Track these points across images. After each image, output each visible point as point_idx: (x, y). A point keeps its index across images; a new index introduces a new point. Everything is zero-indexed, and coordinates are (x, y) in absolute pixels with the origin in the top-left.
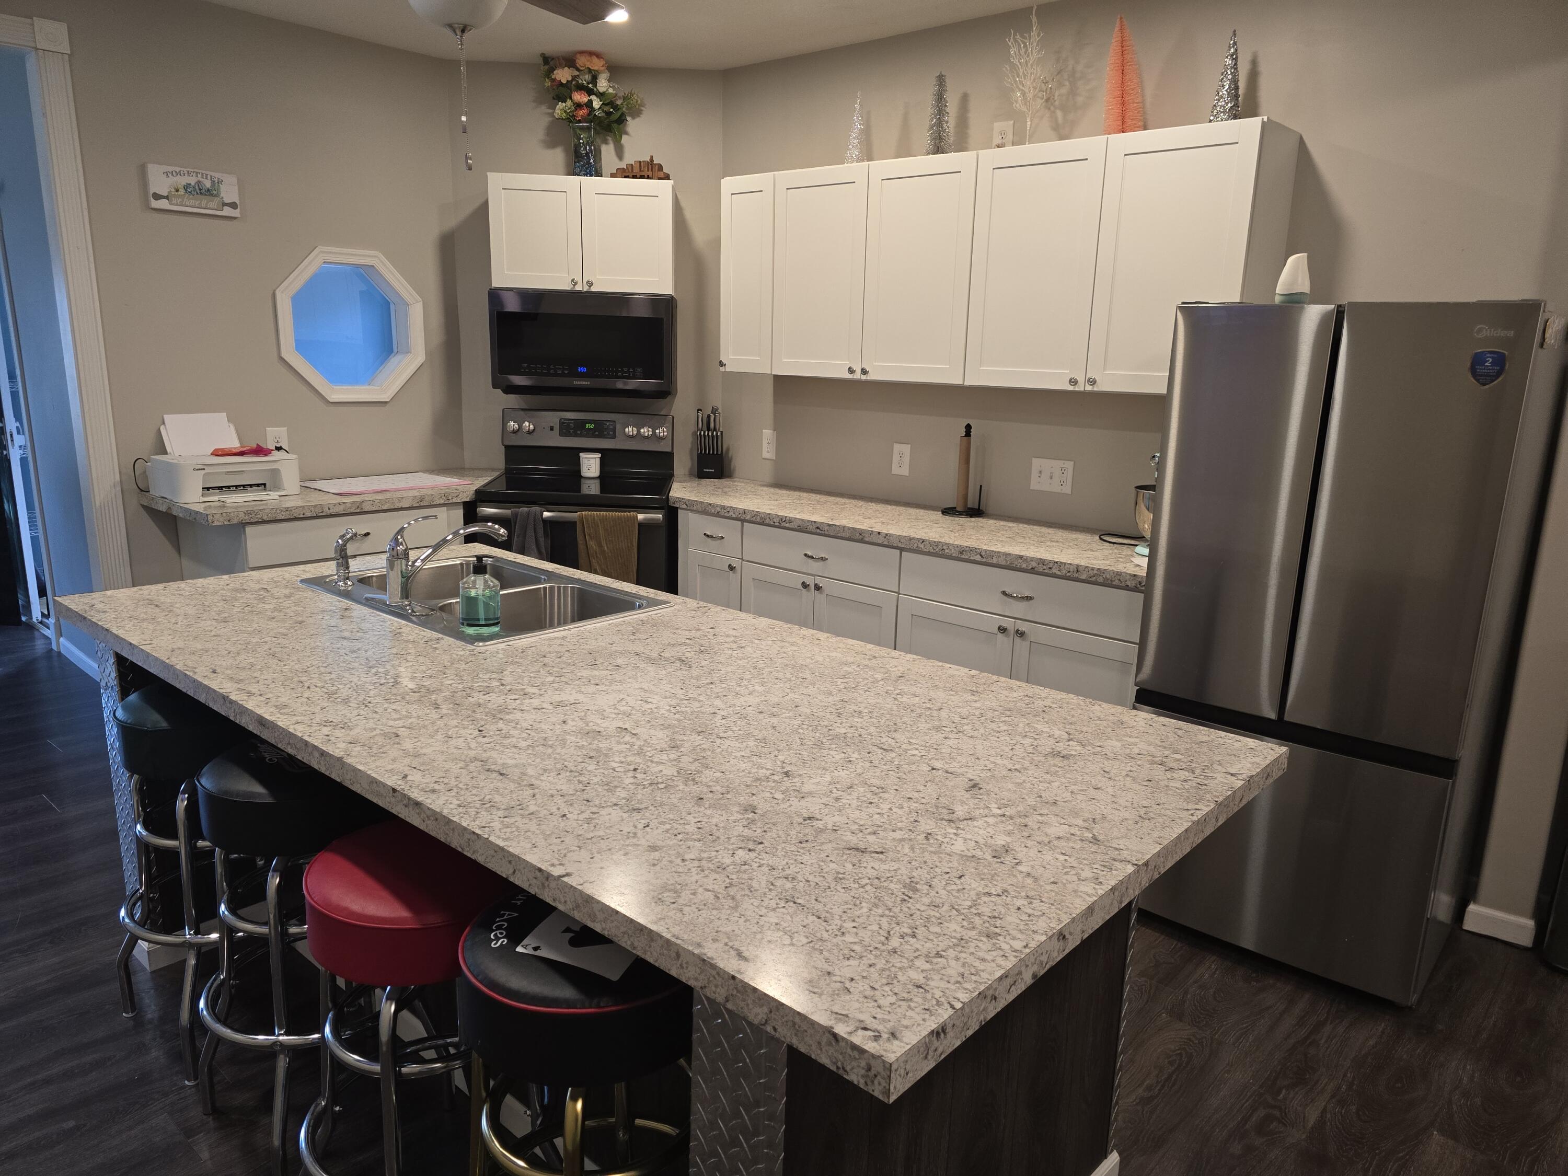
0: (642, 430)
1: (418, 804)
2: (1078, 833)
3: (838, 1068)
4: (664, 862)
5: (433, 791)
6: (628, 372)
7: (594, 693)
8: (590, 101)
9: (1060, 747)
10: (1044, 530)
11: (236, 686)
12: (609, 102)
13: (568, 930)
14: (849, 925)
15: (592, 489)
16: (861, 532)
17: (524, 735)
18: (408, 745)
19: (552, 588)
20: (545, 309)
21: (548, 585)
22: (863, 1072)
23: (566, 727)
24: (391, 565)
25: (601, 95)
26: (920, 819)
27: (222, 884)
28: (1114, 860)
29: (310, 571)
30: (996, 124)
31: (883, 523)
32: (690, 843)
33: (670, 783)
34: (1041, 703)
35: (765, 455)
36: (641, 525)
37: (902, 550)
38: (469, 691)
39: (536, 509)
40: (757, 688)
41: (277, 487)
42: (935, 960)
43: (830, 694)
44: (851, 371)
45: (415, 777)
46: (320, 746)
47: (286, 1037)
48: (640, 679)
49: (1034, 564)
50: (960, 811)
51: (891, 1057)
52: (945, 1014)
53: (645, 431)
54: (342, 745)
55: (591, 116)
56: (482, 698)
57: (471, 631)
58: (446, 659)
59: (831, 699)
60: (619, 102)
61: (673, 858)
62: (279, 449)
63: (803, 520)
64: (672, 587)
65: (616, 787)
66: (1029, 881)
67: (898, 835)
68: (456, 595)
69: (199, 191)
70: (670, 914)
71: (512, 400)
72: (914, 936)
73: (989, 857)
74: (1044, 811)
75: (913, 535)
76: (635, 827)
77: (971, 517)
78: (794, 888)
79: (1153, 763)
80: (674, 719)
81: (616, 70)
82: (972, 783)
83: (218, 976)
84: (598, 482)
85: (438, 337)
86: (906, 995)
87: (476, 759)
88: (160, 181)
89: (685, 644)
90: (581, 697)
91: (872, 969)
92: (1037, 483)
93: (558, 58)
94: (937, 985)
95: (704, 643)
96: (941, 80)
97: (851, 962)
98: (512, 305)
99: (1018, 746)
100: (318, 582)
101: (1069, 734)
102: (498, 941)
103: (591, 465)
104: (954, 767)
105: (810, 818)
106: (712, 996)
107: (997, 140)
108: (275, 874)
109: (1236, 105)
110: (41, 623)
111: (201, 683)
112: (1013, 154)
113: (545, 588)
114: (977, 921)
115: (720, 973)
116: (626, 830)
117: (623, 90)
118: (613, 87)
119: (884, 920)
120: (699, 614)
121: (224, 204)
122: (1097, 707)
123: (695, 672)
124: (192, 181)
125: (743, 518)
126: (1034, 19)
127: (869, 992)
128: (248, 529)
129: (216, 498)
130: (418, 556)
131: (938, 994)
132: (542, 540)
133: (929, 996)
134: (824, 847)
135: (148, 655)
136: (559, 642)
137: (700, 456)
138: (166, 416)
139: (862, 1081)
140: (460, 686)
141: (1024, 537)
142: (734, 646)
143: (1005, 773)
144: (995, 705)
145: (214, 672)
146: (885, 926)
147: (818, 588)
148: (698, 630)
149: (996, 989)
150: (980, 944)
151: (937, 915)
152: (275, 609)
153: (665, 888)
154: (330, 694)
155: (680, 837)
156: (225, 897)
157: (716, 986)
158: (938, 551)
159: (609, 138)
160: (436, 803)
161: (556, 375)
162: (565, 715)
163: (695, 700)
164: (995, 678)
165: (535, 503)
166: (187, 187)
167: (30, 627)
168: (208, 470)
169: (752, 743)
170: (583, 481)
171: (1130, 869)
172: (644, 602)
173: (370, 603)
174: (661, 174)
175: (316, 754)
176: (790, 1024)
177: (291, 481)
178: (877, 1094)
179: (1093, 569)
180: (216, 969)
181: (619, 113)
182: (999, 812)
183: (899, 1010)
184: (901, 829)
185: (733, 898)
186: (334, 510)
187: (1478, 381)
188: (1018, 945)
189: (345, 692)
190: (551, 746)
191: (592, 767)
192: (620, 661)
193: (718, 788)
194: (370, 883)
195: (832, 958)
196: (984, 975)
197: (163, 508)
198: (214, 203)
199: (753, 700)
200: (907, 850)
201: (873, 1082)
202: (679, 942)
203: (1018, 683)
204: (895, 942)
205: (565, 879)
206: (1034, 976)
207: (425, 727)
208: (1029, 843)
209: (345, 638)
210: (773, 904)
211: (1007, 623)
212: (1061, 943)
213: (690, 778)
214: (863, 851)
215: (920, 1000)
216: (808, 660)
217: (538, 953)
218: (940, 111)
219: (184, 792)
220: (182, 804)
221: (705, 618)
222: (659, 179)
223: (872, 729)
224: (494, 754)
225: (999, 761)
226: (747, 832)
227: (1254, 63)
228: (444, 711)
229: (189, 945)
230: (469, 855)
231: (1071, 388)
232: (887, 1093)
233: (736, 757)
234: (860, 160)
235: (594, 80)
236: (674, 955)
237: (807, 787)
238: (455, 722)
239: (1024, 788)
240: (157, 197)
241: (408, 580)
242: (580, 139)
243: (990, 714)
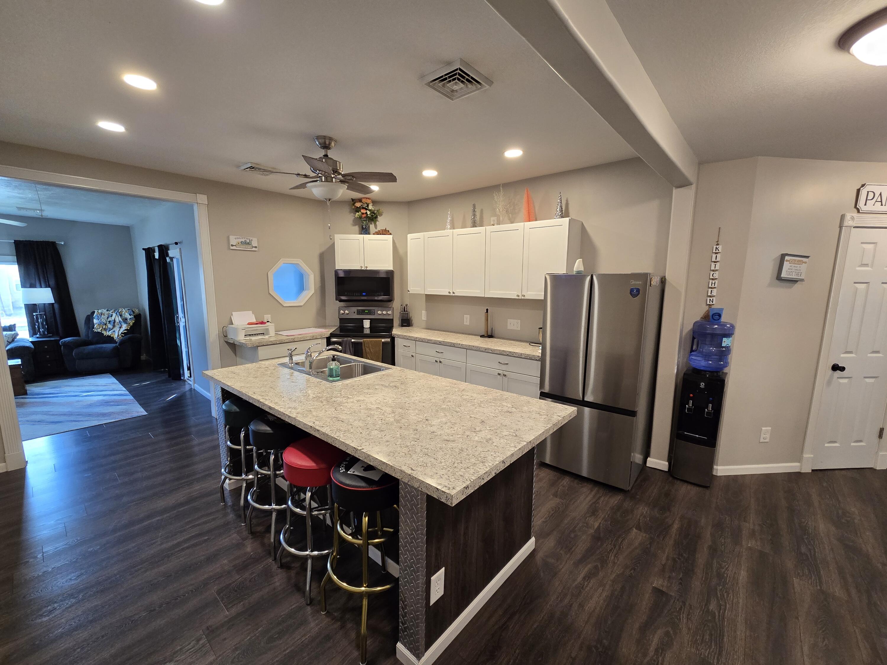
0: (383, 312)
1: (318, 430)
2: (512, 434)
3: (439, 498)
4: (390, 445)
5: (323, 427)
6: (379, 294)
7: (369, 397)
8: (367, 212)
9: (509, 410)
10: (512, 342)
11: (262, 397)
12: (372, 212)
13: (362, 467)
14: (443, 461)
15: (367, 331)
16: (454, 344)
17: (348, 410)
18: (314, 414)
19: (355, 365)
20: (352, 275)
21: (354, 364)
22: (445, 498)
23: (361, 408)
24: (306, 359)
25: (370, 210)
26: (466, 431)
27: (255, 459)
28: (521, 441)
29: (280, 361)
30: (491, 218)
31: (461, 341)
32: (398, 440)
33: (392, 423)
34: (505, 397)
35: (423, 319)
36: (383, 343)
37: (467, 349)
38: (331, 397)
39: (350, 339)
40: (419, 394)
41: (268, 334)
42: (467, 469)
43: (441, 396)
44: (449, 293)
45: (317, 423)
46: (288, 414)
47: (275, 506)
48: (383, 393)
49: (508, 353)
50: (478, 429)
51: (452, 494)
52: (468, 483)
53: (384, 312)
54: (295, 414)
55: (367, 217)
56: (335, 399)
57: (331, 379)
58: (324, 388)
59: (441, 397)
60: (375, 212)
61: (393, 444)
62: (268, 322)
63: (435, 340)
64: (393, 364)
65: (376, 424)
66: (496, 447)
67: (459, 436)
68: (327, 368)
69: (246, 243)
70: (392, 459)
71: (342, 304)
72: (461, 463)
73: (485, 442)
74: (503, 428)
75: (470, 345)
76: (382, 436)
77: (489, 338)
78: (428, 451)
79: (536, 413)
80: (394, 405)
81: (374, 202)
82: (482, 421)
83: (253, 489)
84: (369, 329)
85: (319, 284)
86: (458, 478)
87: (335, 417)
88: (233, 240)
89: (397, 381)
90: (365, 398)
91: (449, 472)
92: (510, 327)
93: (357, 200)
94: (467, 476)
95: (402, 381)
96: (474, 206)
97: (443, 470)
98: (342, 275)
99: (497, 410)
100: (283, 365)
101: (512, 406)
102: (342, 470)
103: (367, 324)
104: (477, 416)
105: (433, 432)
106: (404, 481)
107: (492, 223)
108: (273, 455)
109: (562, 213)
110: (188, 379)
111: (251, 397)
112: (497, 227)
113: (353, 365)
114: (480, 459)
115: (406, 474)
116: (379, 436)
117: (377, 209)
118: (374, 208)
119: (453, 459)
120: (401, 372)
121: (253, 247)
122: (522, 397)
123: (400, 390)
124: (243, 240)
125: (416, 340)
126: (501, 188)
127: (448, 478)
128: (259, 348)
129: (248, 338)
130: (315, 355)
131: (467, 478)
132: (351, 349)
133: (464, 478)
134: (437, 440)
135: (234, 389)
136: (358, 382)
137: (402, 320)
138: (233, 313)
139: (445, 501)
140: (329, 396)
141: (505, 345)
142: (412, 382)
143: (492, 417)
144: (491, 397)
145: (254, 393)
146: (453, 461)
147: (440, 362)
148: (401, 377)
149: (483, 476)
150: (480, 464)
151: (468, 457)
152: (271, 374)
153: (391, 452)
154: (290, 399)
155: (395, 438)
156: (256, 463)
157: (405, 478)
158: (478, 349)
159: (373, 223)
160: (323, 430)
161: (356, 296)
162: (360, 404)
163: (400, 398)
164: (492, 389)
165: (349, 337)
166: (242, 242)
167: (185, 381)
168: (246, 329)
169: (417, 411)
170: (364, 329)
171: (525, 443)
172: (384, 368)
173: (299, 371)
174: (389, 233)
175: (287, 417)
176: (426, 487)
177: (272, 332)
178: (449, 504)
179: (526, 354)
180: (253, 487)
181: (376, 215)
182: (489, 429)
183: (456, 482)
184: (460, 434)
185: (410, 454)
186: (285, 342)
187: (632, 296)
188: (490, 464)
189: (294, 399)
190: (357, 413)
191: (369, 419)
192: (377, 387)
193: (407, 424)
194: (303, 456)
195: (438, 469)
196: (480, 472)
197: (232, 342)
198: (250, 247)
199: (417, 398)
200: (461, 440)
201: (448, 501)
202: (394, 466)
203: (499, 391)
204: (456, 465)
205: (362, 450)
206: (495, 473)
207: (319, 408)
208: (497, 437)
209: (293, 382)
210: (421, 456)
211: (501, 372)
212: (503, 464)
213: (398, 421)
214: (449, 441)
215: (462, 479)
216: (435, 386)
217: (354, 473)
218: (474, 215)
219: (243, 431)
220: (242, 435)
221: (403, 373)
222: (388, 235)
223: (453, 406)
224: (340, 416)
225: (491, 414)
226: (415, 436)
227: (567, 201)
228: (324, 403)
229: (243, 480)
230: (334, 445)
231: (517, 298)
232: (452, 504)
233: (412, 415)
234: (450, 229)
235: (368, 206)
236: (393, 470)
237: (432, 424)
238: (328, 407)
239: (497, 422)
240: (232, 245)
241: (311, 363)
242: (363, 223)
243: (489, 401)
